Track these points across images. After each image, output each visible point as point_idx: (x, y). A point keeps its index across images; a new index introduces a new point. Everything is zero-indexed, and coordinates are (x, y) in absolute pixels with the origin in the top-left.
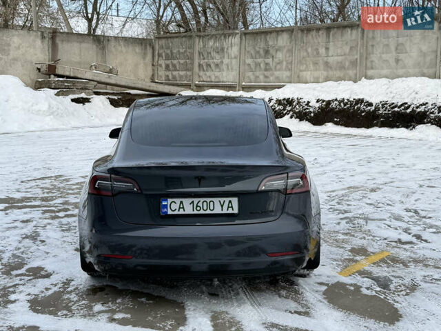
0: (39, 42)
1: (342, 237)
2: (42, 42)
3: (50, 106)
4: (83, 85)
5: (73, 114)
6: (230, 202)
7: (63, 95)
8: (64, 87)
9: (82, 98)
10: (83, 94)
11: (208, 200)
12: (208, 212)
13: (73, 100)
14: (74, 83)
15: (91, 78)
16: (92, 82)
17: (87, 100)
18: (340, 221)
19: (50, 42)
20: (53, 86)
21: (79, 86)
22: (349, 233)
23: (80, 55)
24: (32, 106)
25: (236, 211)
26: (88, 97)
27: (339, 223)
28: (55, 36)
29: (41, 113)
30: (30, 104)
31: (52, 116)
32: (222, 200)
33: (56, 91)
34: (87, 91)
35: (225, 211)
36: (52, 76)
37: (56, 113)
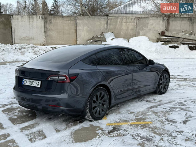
0: (161, 22)
2: (163, 22)
3: (156, 49)
4: (176, 40)
5: (168, 53)
6: (39, 83)
7: (165, 44)
8: (166, 41)
9: (175, 46)
10: (176, 44)
11: (33, 81)
12: (32, 85)
13: (170, 47)
14: (172, 39)
15: (180, 37)
16: (181, 39)
17: (177, 47)
19: (167, 21)
20: (162, 40)
21: (174, 40)
23: (181, 26)
24: (149, 49)
25: (39, 86)
26: (178, 45)
28: (169, 19)
29: (152, 52)
30: (148, 48)
31: (156, 54)
32: (37, 81)
33: (162, 43)
34: (178, 43)
35: (37, 86)
36: (163, 36)
37: (159, 52)
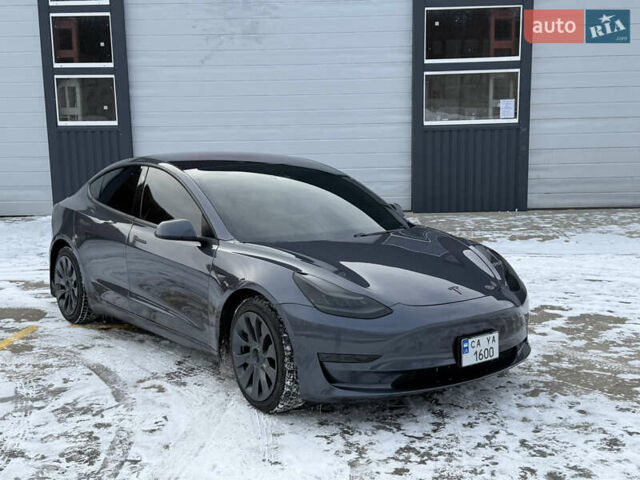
1: (50, 361)
18: (65, 385)
22: (43, 368)
27: (66, 381)
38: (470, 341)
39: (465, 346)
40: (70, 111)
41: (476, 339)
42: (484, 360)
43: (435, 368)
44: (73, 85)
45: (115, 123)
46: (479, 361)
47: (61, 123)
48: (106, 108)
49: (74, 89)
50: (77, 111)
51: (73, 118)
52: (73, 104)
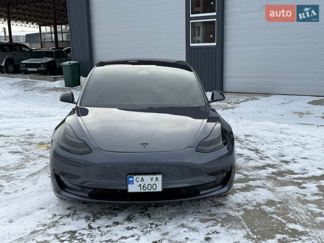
38: (135, 177)
39: (131, 179)
40: (197, 38)
41: (140, 177)
42: (147, 191)
43: (117, 190)
44: (199, 25)
45: (214, 44)
46: (142, 191)
47: (191, 45)
48: (211, 36)
49: (200, 27)
50: (200, 38)
51: (199, 42)
52: (199, 36)
